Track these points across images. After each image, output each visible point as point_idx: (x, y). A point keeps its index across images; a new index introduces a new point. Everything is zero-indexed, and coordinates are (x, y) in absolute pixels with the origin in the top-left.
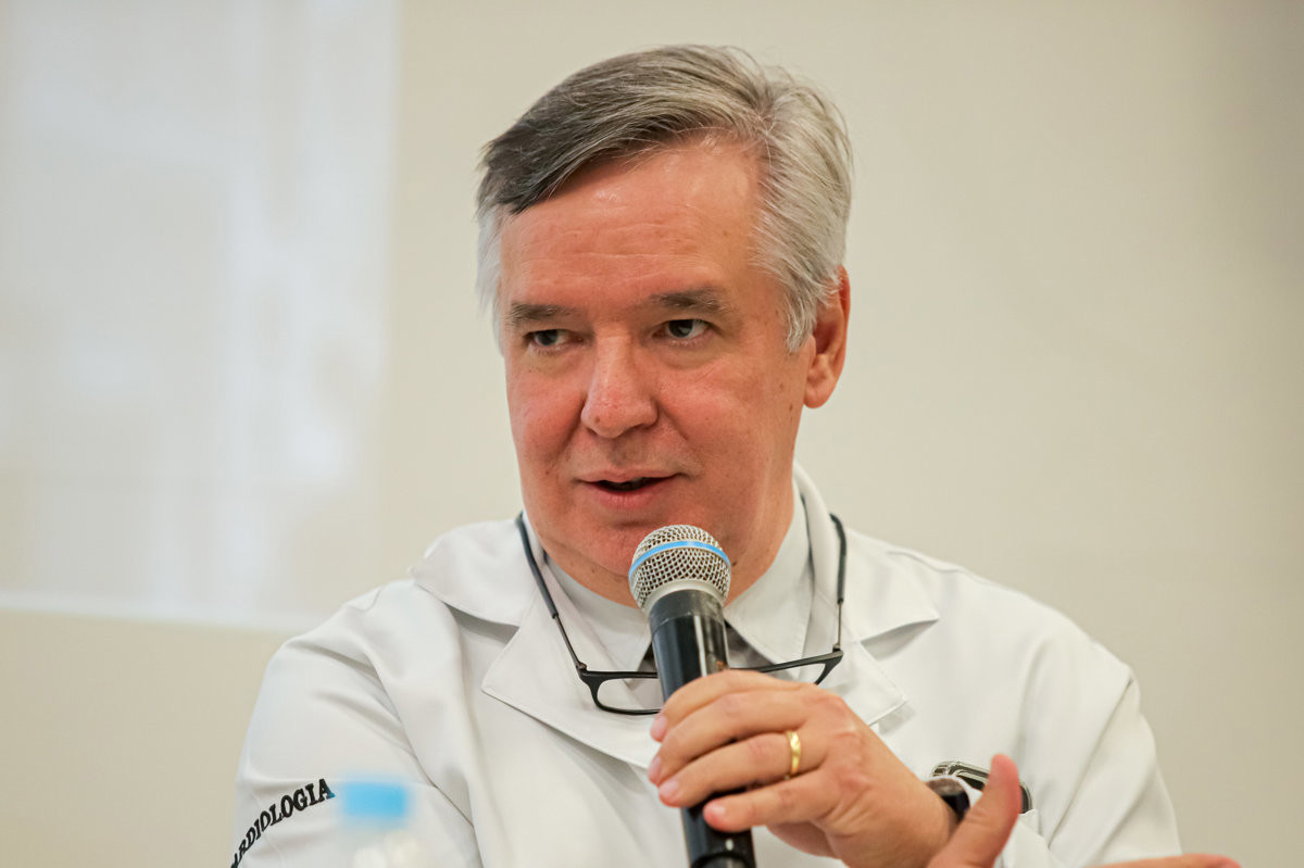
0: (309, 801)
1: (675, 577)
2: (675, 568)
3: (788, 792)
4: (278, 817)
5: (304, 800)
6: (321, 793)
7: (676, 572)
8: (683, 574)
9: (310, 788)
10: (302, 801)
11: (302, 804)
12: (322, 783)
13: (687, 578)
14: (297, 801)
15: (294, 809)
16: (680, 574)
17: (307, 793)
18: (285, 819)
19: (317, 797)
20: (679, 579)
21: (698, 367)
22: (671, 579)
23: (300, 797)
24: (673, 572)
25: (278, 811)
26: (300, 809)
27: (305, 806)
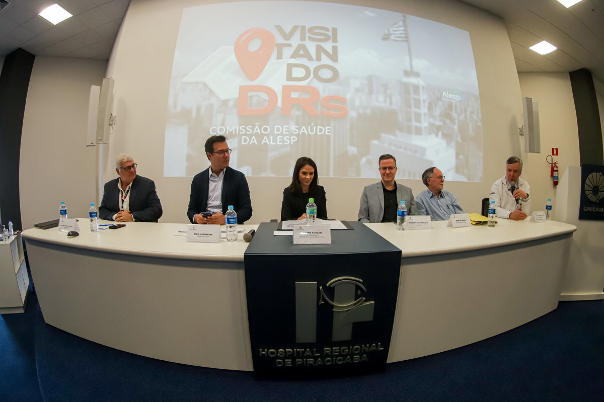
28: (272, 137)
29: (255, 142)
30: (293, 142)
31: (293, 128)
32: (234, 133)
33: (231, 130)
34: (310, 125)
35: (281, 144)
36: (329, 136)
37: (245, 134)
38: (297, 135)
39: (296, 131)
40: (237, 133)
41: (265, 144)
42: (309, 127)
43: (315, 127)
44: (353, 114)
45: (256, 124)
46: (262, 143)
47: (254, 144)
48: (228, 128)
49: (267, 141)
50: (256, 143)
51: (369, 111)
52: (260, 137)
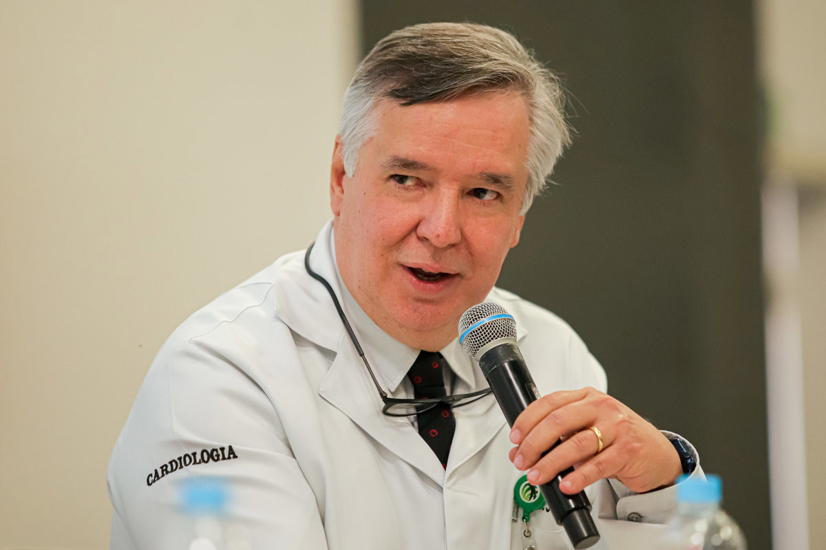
0: (221, 457)
1: (492, 339)
2: (491, 334)
3: (600, 463)
4: (198, 461)
5: (218, 456)
6: (229, 454)
7: (492, 336)
8: (496, 336)
9: (222, 449)
10: (216, 455)
11: (216, 458)
12: (230, 448)
13: (499, 339)
14: (212, 455)
15: (211, 459)
16: (494, 336)
17: (220, 452)
18: (203, 464)
19: (226, 456)
20: (495, 340)
21: (488, 217)
22: (490, 341)
23: (215, 453)
24: (490, 336)
25: (198, 457)
26: (215, 461)
27: (218, 459)
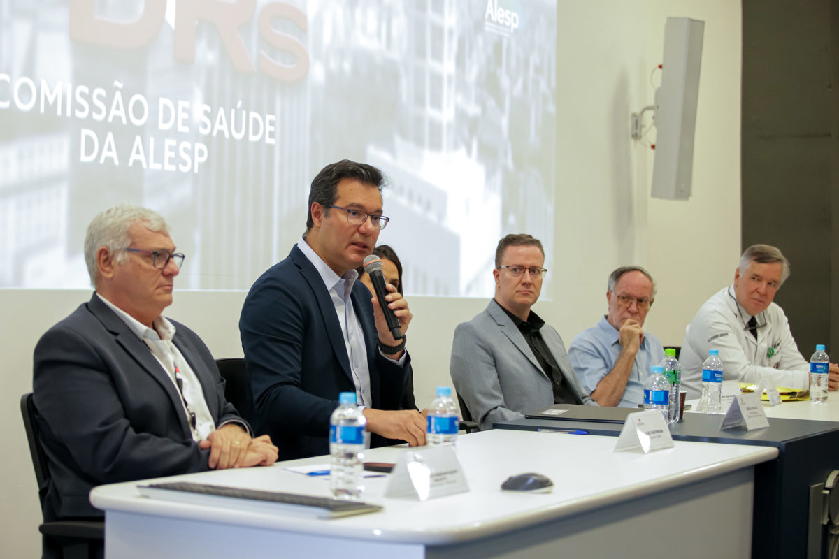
28: (152, 140)
29: (113, 154)
30: (199, 164)
31: (199, 109)
32: (59, 112)
33: (51, 101)
34: (235, 107)
35: (172, 168)
36: (271, 147)
37: (89, 123)
38: (207, 140)
39: (205, 126)
40: (69, 114)
41: (137, 163)
42: (233, 111)
43: (244, 113)
44: (318, 73)
45: (116, 83)
46: (131, 164)
47: (109, 160)
48: (45, 89)
49: (141, 157)
50: (116, 162)
51: (347, 66)
52: (125, 135)
